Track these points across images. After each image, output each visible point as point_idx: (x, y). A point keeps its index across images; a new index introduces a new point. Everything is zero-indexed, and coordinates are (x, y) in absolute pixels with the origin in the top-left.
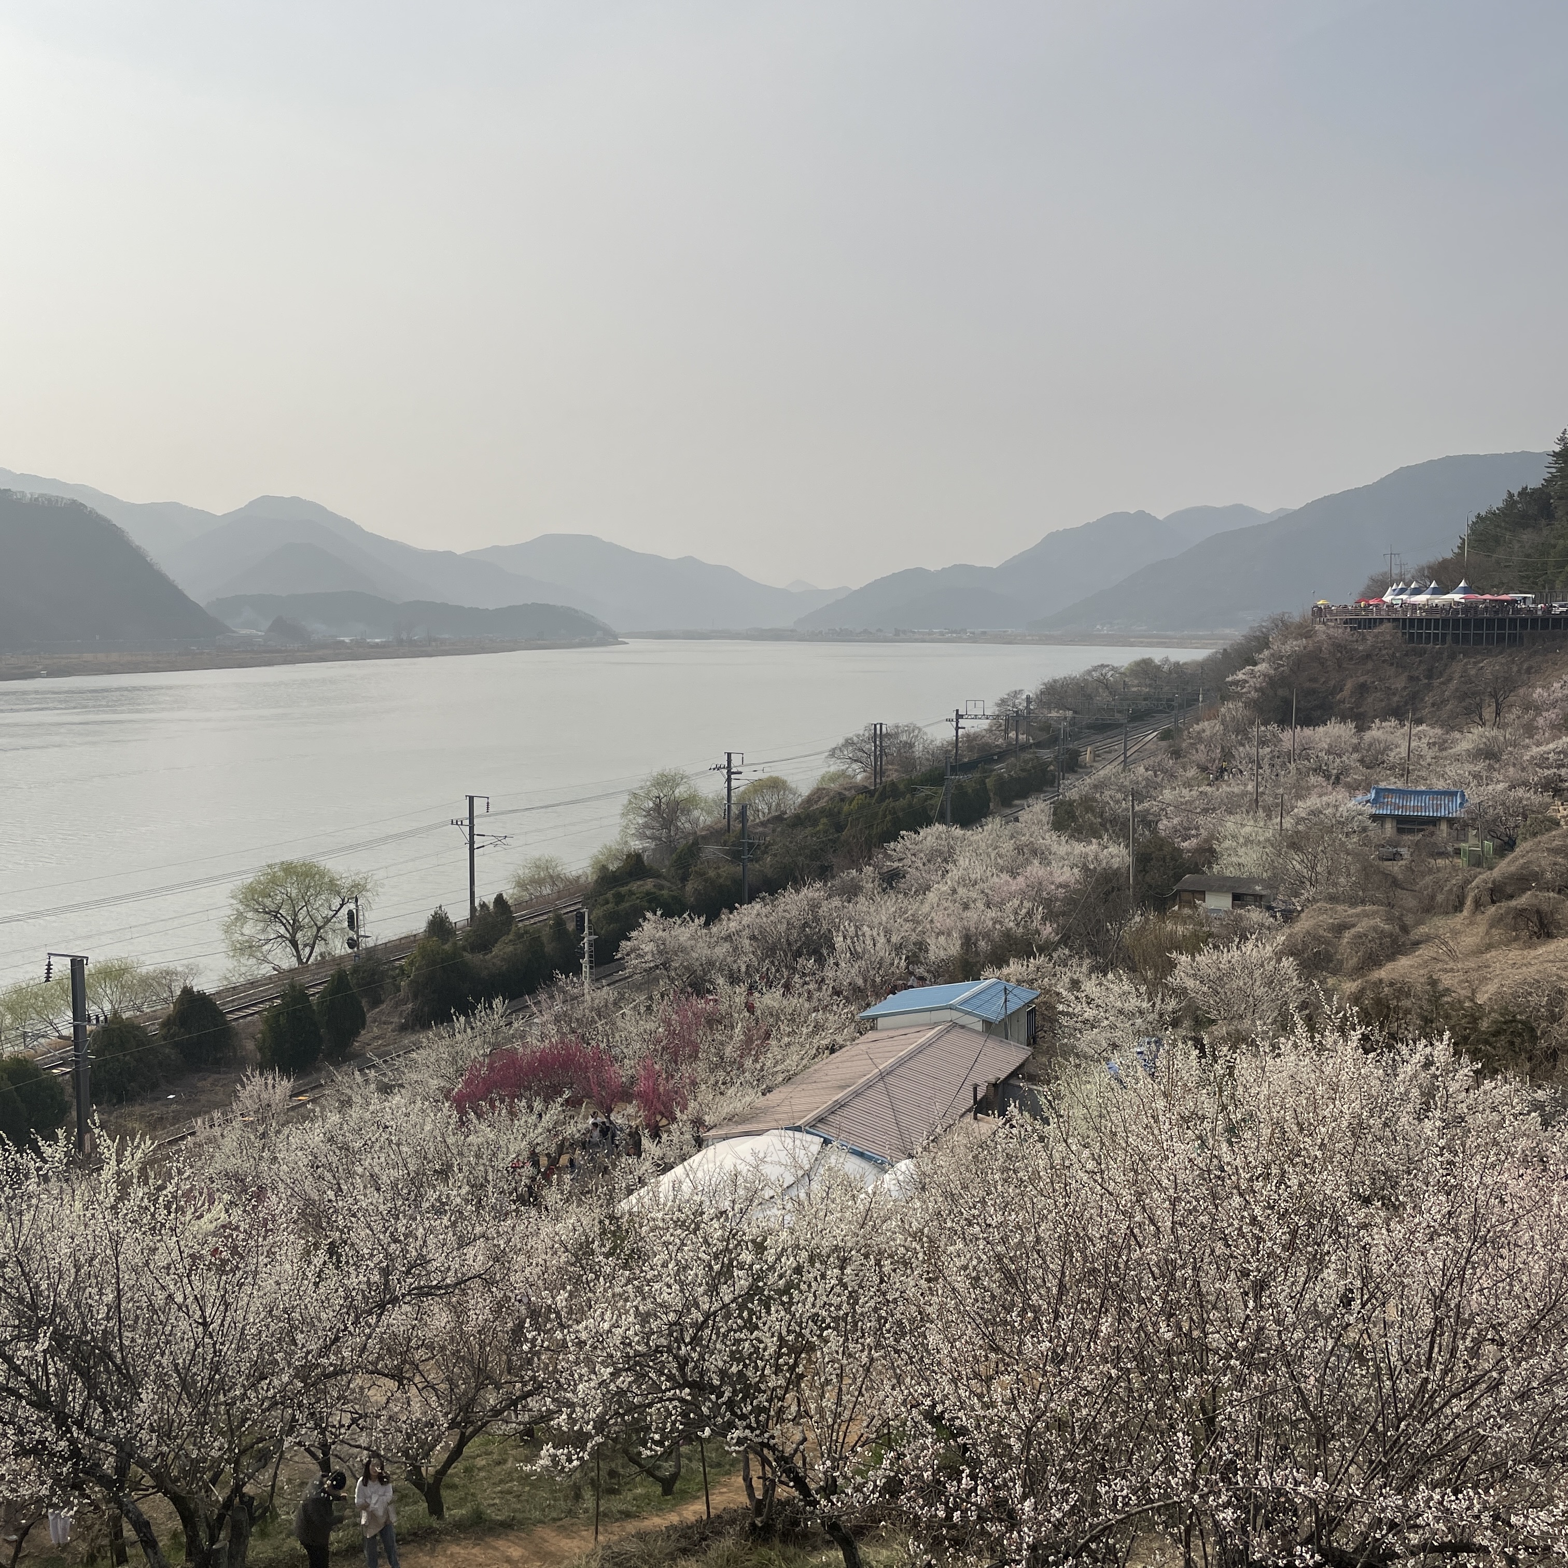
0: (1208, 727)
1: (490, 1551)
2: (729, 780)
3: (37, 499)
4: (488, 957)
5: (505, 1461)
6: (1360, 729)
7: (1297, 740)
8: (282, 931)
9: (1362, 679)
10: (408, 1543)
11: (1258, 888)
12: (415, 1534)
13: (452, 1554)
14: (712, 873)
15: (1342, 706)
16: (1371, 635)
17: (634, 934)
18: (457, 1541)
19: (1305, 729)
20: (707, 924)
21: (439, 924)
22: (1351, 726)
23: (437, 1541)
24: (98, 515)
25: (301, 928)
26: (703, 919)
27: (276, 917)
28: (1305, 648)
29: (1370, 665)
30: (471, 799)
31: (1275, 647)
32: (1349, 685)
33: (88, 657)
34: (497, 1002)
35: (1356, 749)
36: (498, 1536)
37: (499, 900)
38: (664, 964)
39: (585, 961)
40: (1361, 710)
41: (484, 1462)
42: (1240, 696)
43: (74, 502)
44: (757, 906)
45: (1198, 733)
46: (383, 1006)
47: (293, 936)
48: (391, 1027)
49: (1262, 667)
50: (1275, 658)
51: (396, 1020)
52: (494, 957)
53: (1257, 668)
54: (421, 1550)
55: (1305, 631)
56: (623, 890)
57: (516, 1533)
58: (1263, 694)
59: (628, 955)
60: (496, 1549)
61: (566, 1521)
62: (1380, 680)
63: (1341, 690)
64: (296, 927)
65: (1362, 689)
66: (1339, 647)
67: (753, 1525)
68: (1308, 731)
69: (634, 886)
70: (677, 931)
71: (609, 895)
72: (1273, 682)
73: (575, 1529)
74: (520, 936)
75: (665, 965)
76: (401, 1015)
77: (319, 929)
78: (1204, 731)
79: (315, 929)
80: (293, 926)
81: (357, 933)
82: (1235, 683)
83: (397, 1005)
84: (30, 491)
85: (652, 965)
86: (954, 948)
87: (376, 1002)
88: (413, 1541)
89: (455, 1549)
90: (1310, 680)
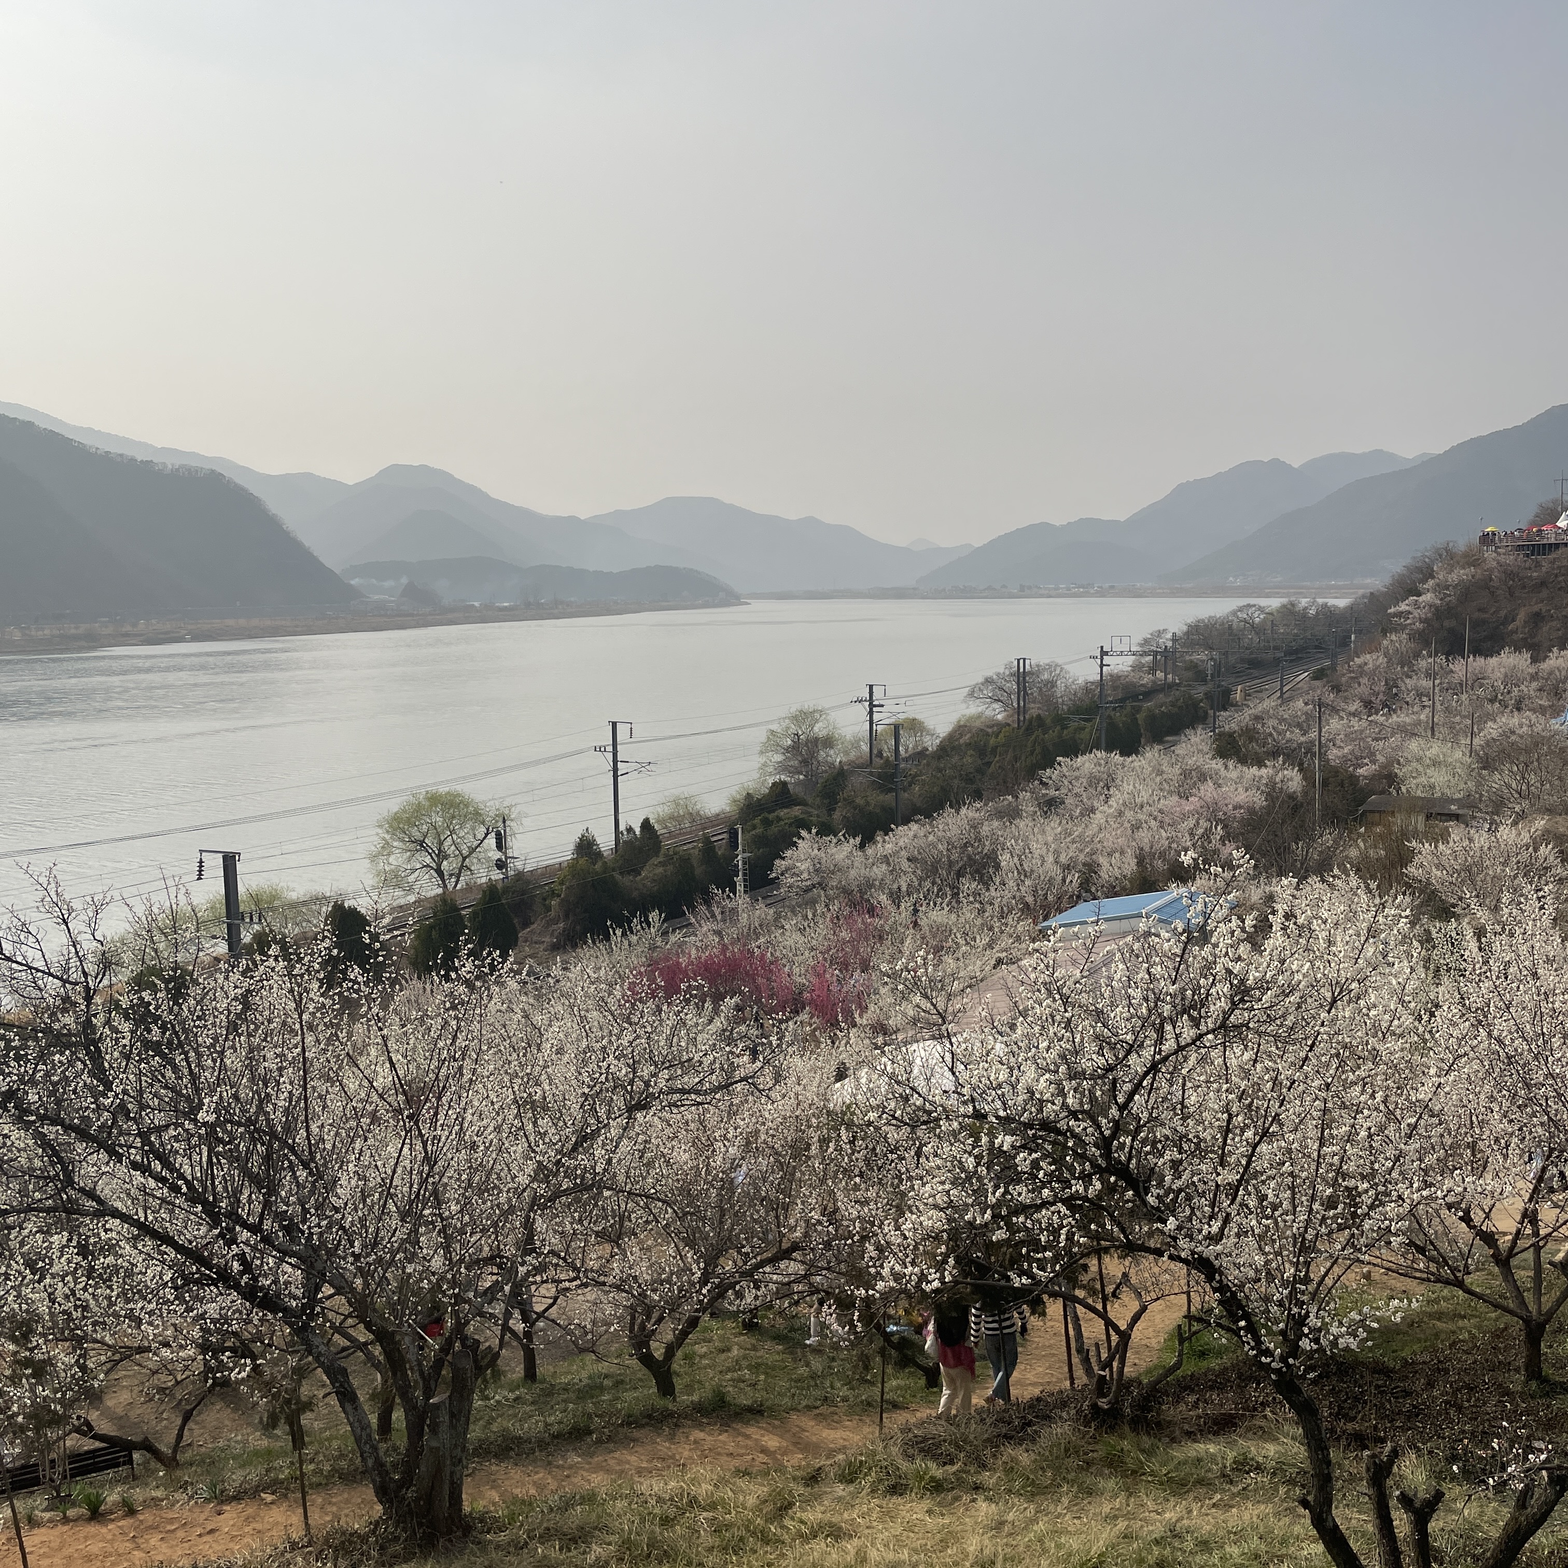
0: (1371, 660)
1: (740, 1438)
2: (871, 713)
3: (177, 470)
4: (639, 878)
5: (729, 1350)
6: (1535, 660)
7: (1470, 669)
8: (428, 860)
9: (1536, 608)
10: (643, 1426)
11: (1452, 807)
12: (650, 1417)
13: (696, 1442)
14: (859, 801)
15: (1515, 637)
16: (1545, 561)
17: (788, 853)
18: (700, 1426)
19: (1478, 658)
20: (862, 846)
21: (586, 846)
22: (1527, 656)
23: (676, 1425)
24: (236, 485)
25: (446, 857)
26: (858, 839)
27: (422, 846)
28: (1473, 576)
29: (1545, 593)
30: (614, 725)
31: (1441, 577)
32: (1522, 616)
33: (231, 622)
34: (654, 916)
35: (1534, 677)
36: (747, 1423)
37: (646, 824)
38: (820, 884)
39: (739, 880)
40: (1536, 640)
41: (704, 1350)
42: (1403, 628)
43: (213, 471)
44: (914, 827)
45: (1360, 666)
46: (533, 927)
47: (439, 865)
48: (542, 947)
49: (1427, 597)
50: (1441, 587)
51: (547, 939)
52: (642, 879)
53: (1421, 599)
54: (659, 1435)
55: (1471, 559)
56: (771, 816)
57: (769, 1421)
58: (1429, 625)
59: (782, 874)
60: (748, 1437)
61: (823, 1409)
62: (1556, 608)
63: (1513, 620)
64: (442, 855)
65: (1537, 619)
66: (1510, 574)
67: (1094, 1406)
68: (1480, 661)
69: (782, 813)
70: (833, 850)
71: (757, 821)
72: (1439, 613)
73: (836, 1417)
74: (669, 858)
75: (822, 885)
76: (552, 935)
77: (464, 859)
78: (1366, 664)
79: (460, 859)
80: (438, 856)
81: (505, 853)
82: (1400, 614)
83: (548, 925)
84: (171, 462)
85: (809, 883)
86: (1130, 866)
87: (526, 924)
88: (647, 1424)
89: (697, 1434)
90: (1479, 610)
